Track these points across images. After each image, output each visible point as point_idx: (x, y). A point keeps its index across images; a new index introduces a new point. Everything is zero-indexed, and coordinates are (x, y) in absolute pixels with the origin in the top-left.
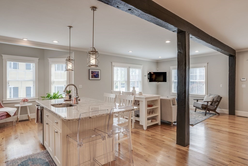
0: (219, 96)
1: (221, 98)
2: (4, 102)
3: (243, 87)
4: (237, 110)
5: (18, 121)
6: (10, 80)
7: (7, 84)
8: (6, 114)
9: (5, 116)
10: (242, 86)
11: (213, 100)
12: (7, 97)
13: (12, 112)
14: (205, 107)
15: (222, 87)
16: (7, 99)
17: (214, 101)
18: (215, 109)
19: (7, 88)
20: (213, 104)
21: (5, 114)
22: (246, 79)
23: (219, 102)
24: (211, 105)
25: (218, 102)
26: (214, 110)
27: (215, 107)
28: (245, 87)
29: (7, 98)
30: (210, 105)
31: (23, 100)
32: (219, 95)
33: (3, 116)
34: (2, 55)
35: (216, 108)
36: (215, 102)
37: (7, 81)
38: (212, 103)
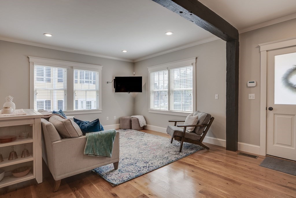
0: (208, 116)
1: (212, 119)
3: (251, 98)
4: (241, 142)
10: (249, 97)
11: (198, 122)
14: (181, 136)
15: (217, 98)
17: (200, 124)
18: (200, 140)
20: (197, 131)
22: (255, 82)
23: (209, 126)
24: (194, 131)
25: (207, 126)
26: (199, 142)
27: (201, 135)
28: (254, 98)
30: (192, 132)
32: (209, 113)
35: (202, 138)
36: (201, 127)
38: (195, 129)
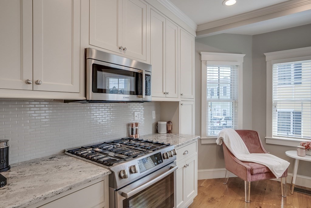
2: (267, 142)
5: (293, 188)
6: (278, 99)
7: (273, 107)
8: (266, 171)
9: (264, 175)
12: (273, 133)
13: (277, 169)
16: (272, 137)
19: (273, 115)
21: (263, 169)
29: (273, 135)
31: (306, 145)
33: (260, 173)
34: (265, 54)
37: (273, 102)
